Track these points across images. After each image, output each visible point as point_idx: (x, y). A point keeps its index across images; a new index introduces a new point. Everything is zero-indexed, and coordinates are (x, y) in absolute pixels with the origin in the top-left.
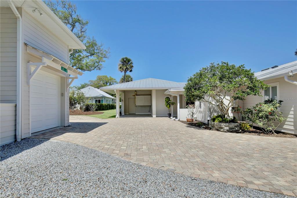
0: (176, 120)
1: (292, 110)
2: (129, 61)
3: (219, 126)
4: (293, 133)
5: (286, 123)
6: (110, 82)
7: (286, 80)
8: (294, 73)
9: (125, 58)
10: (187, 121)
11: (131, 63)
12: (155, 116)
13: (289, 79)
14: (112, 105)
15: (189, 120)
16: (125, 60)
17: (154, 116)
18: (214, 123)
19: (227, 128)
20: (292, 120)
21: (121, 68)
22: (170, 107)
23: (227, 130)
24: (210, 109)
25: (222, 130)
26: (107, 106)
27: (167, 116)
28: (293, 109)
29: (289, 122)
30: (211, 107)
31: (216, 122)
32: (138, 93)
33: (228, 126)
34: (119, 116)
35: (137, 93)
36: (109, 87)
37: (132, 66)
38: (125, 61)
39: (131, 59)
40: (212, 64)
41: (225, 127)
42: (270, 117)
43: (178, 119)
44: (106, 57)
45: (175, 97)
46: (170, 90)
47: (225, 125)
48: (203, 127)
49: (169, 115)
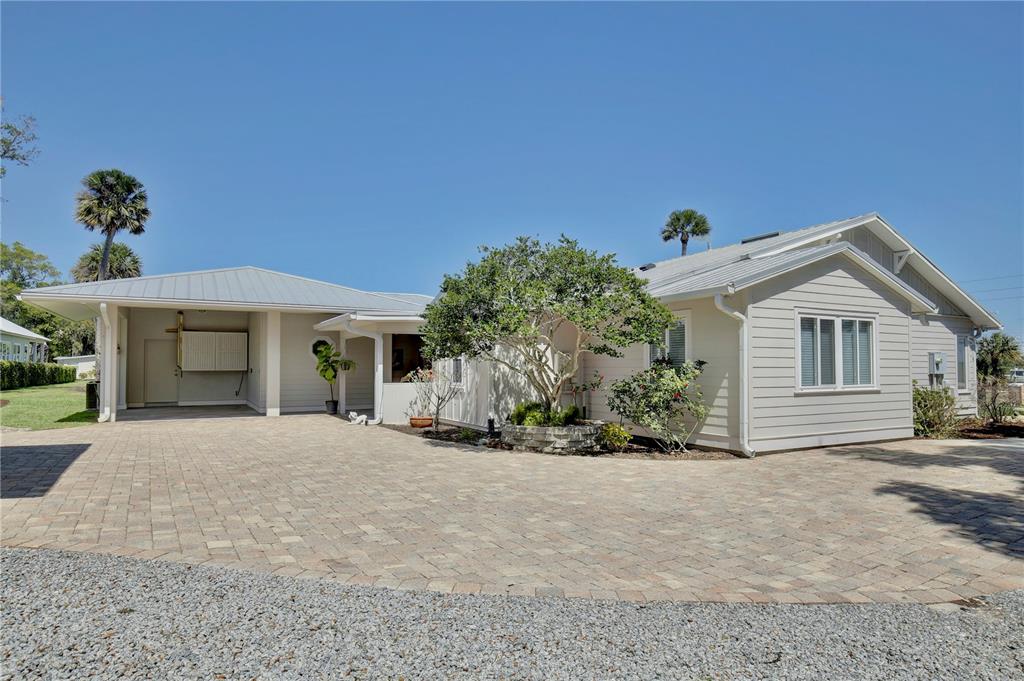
0: (370, 422)
1: (723, 385)
2: (130, 185)
3: (541, 438)
4: (725, 446)
5: (709, 420)
6: (14, 265)
7: (720, 306)
8: (737, 290)
9: (111, 174)
10: (413, 426)
11: (143, 197)
12: (278, 411)
13: (725, 305)
14: (32, 369)
15: (419, 422)
16: (111, 180)
17: (273, 412)
18: (521, 429)
19: (564, 442)
20: (724, 412)
21: (89, 211)
22: (335, 377)
23: (563, 449)
24: (496, 385)
25: (548, 449)
26: (10, 374)
27: (325, 408)
28: (725, 383)
29: (715, 419)
30: (499, 378)
31: (529, 426)
32: (193, 322)
33: (565, 436)
34: (114, 416)
35: (184, 321)
36: (70, 291)
37: (145, 211)
38: (111, 187)
39: (139, 180)
40: (521, 240)
41: (558, 441)
42: (675, 405)
43: (377, 421)
44: (13, 157)
45: (366, 345)
46: (353, 317)
47: (557, 433)
48: (485, 444)
49: (331, 405)
